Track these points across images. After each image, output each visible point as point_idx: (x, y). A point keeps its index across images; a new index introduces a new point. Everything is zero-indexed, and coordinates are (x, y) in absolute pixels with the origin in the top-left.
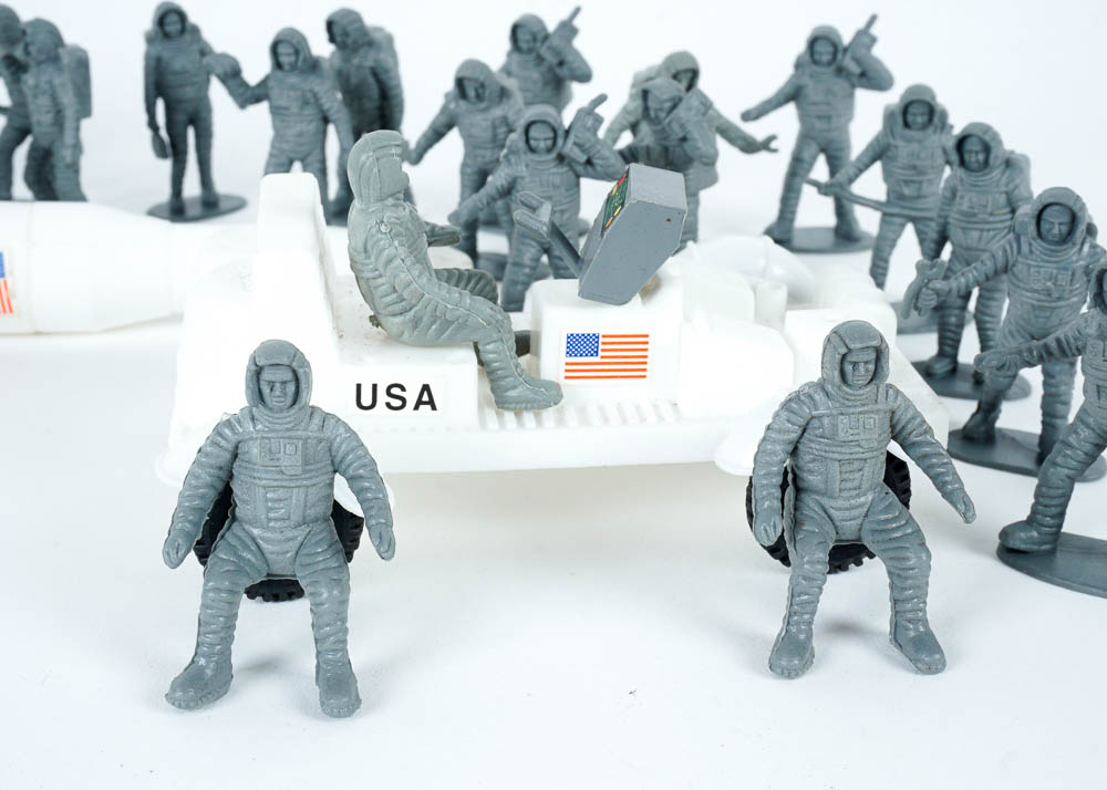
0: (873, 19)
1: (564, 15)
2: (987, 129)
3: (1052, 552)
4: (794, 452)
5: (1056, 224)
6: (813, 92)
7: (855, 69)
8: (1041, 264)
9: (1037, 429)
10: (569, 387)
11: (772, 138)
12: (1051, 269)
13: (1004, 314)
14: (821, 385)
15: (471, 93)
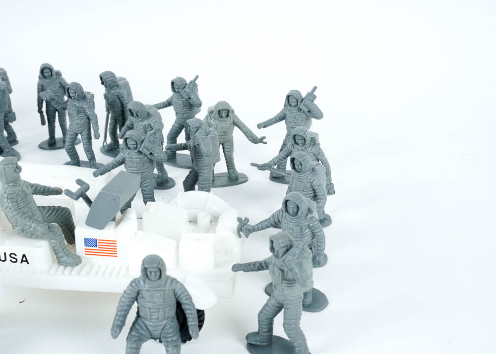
0: (315, 88)
5: (291, 208)
6: (289, 117)
8: (289, 223)
10: (86, 258)
11: (264, 138)
12: (292, 225)
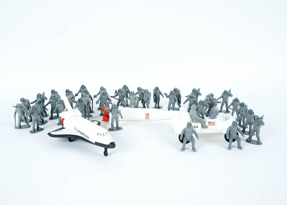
1: (198, 88)
2: (244, 103)
3: (251, 141)
4: (229, 132)
5: (250, 112)
6: (224, 97)
7: (229, 94)
9: (249, 131)
10: (209, 126)
12: (250, 116)
13: (245, 120)
14: (232, 126)
15: (191, 97)
